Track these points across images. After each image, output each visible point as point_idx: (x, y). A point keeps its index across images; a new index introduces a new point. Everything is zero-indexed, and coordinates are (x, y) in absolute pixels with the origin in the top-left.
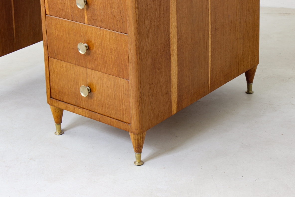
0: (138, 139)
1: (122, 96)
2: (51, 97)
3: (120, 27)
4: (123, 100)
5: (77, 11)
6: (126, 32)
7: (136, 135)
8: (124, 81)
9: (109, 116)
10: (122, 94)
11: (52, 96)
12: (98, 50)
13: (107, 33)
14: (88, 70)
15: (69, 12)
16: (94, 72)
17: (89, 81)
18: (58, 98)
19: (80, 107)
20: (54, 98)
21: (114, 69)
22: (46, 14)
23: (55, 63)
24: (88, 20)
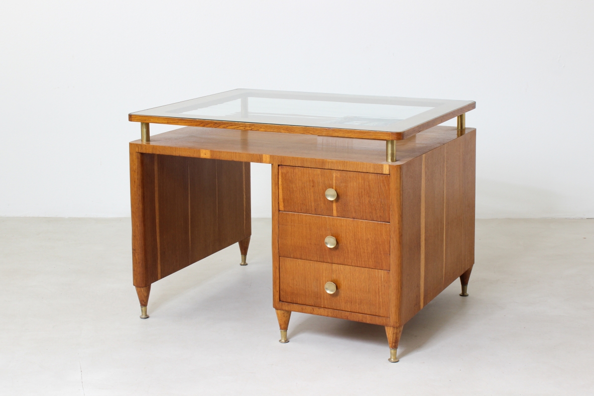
0: (397, 333)
1: (379, 289)
2: (280, 300)
3: (380, 216)
4: (380, 293)
5: (322, 204)
6: (387, 220)
7: (395, 329)
8: (382, 273)
9: (361, 312)
10: (379, 287)
11: (282, 299)
12: (350, 243)
13: (362, 223)
14: (334, 266)
15: (311, 206)
16: (342, 267)
17: (334, 276)
18: (289, 301)
19: (320, 307)
20: (285, 301)
21: (371, 260)
22: (279, 211)
23: (289, 263)
24: (337, 211)
